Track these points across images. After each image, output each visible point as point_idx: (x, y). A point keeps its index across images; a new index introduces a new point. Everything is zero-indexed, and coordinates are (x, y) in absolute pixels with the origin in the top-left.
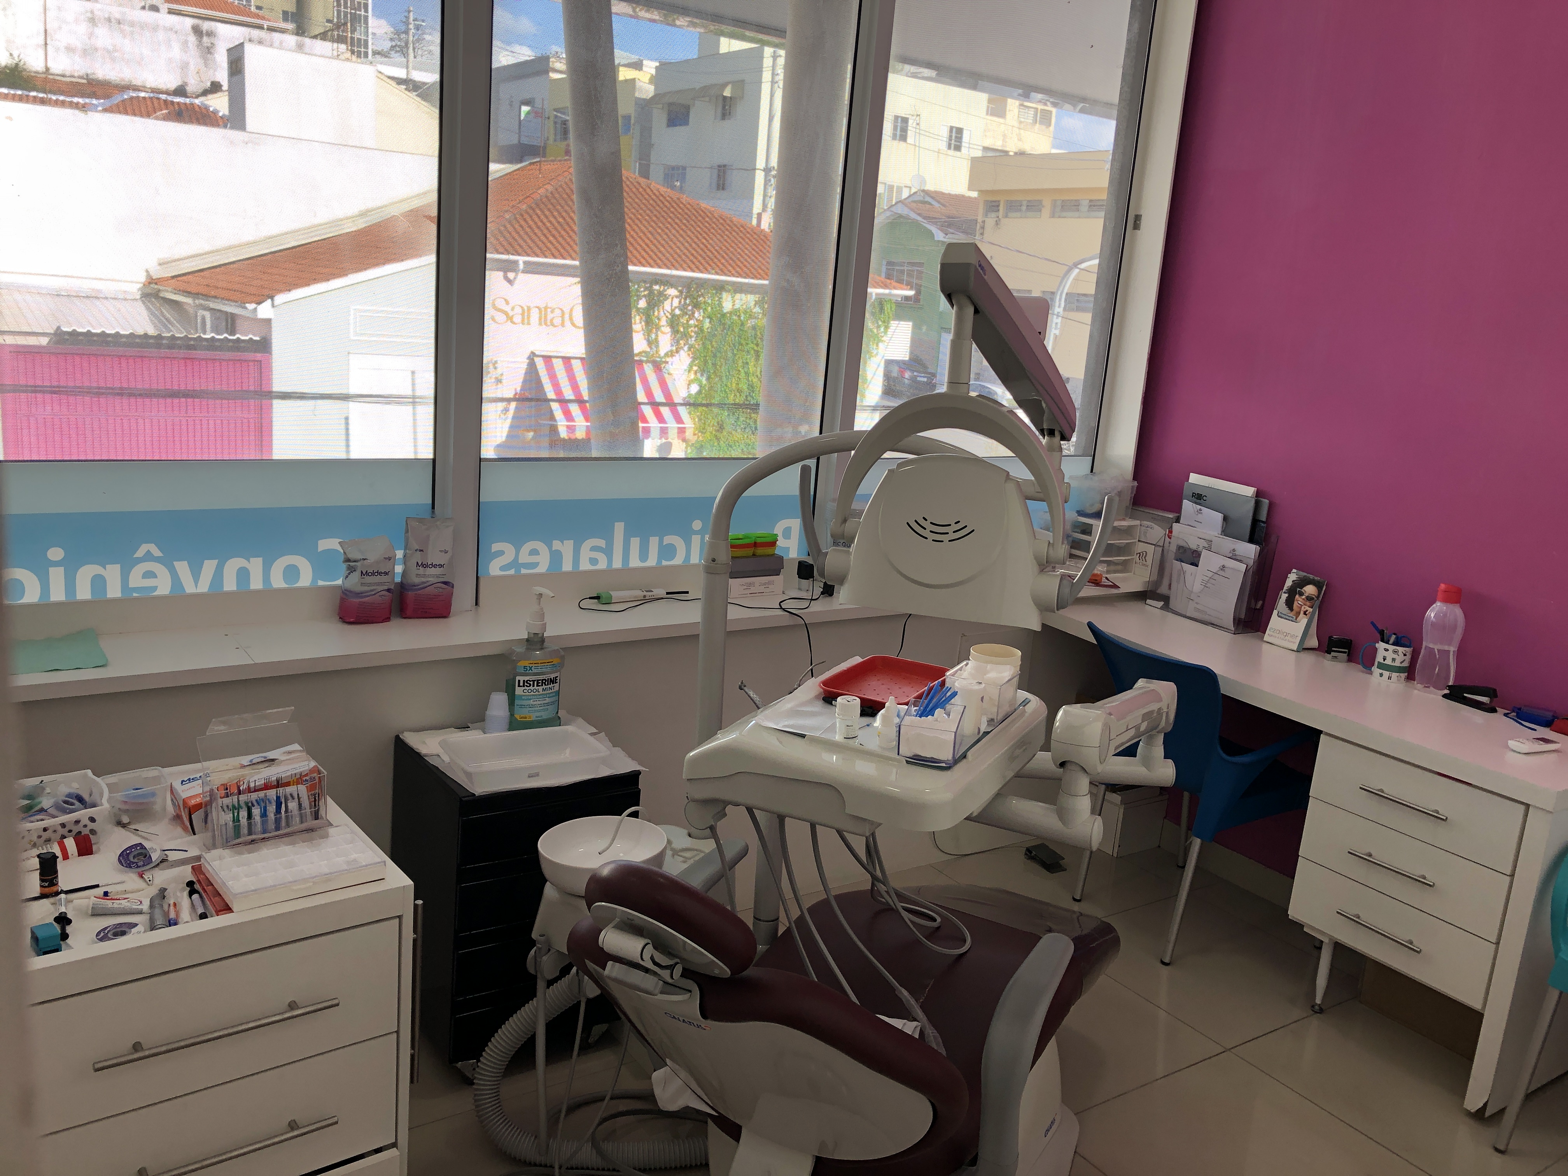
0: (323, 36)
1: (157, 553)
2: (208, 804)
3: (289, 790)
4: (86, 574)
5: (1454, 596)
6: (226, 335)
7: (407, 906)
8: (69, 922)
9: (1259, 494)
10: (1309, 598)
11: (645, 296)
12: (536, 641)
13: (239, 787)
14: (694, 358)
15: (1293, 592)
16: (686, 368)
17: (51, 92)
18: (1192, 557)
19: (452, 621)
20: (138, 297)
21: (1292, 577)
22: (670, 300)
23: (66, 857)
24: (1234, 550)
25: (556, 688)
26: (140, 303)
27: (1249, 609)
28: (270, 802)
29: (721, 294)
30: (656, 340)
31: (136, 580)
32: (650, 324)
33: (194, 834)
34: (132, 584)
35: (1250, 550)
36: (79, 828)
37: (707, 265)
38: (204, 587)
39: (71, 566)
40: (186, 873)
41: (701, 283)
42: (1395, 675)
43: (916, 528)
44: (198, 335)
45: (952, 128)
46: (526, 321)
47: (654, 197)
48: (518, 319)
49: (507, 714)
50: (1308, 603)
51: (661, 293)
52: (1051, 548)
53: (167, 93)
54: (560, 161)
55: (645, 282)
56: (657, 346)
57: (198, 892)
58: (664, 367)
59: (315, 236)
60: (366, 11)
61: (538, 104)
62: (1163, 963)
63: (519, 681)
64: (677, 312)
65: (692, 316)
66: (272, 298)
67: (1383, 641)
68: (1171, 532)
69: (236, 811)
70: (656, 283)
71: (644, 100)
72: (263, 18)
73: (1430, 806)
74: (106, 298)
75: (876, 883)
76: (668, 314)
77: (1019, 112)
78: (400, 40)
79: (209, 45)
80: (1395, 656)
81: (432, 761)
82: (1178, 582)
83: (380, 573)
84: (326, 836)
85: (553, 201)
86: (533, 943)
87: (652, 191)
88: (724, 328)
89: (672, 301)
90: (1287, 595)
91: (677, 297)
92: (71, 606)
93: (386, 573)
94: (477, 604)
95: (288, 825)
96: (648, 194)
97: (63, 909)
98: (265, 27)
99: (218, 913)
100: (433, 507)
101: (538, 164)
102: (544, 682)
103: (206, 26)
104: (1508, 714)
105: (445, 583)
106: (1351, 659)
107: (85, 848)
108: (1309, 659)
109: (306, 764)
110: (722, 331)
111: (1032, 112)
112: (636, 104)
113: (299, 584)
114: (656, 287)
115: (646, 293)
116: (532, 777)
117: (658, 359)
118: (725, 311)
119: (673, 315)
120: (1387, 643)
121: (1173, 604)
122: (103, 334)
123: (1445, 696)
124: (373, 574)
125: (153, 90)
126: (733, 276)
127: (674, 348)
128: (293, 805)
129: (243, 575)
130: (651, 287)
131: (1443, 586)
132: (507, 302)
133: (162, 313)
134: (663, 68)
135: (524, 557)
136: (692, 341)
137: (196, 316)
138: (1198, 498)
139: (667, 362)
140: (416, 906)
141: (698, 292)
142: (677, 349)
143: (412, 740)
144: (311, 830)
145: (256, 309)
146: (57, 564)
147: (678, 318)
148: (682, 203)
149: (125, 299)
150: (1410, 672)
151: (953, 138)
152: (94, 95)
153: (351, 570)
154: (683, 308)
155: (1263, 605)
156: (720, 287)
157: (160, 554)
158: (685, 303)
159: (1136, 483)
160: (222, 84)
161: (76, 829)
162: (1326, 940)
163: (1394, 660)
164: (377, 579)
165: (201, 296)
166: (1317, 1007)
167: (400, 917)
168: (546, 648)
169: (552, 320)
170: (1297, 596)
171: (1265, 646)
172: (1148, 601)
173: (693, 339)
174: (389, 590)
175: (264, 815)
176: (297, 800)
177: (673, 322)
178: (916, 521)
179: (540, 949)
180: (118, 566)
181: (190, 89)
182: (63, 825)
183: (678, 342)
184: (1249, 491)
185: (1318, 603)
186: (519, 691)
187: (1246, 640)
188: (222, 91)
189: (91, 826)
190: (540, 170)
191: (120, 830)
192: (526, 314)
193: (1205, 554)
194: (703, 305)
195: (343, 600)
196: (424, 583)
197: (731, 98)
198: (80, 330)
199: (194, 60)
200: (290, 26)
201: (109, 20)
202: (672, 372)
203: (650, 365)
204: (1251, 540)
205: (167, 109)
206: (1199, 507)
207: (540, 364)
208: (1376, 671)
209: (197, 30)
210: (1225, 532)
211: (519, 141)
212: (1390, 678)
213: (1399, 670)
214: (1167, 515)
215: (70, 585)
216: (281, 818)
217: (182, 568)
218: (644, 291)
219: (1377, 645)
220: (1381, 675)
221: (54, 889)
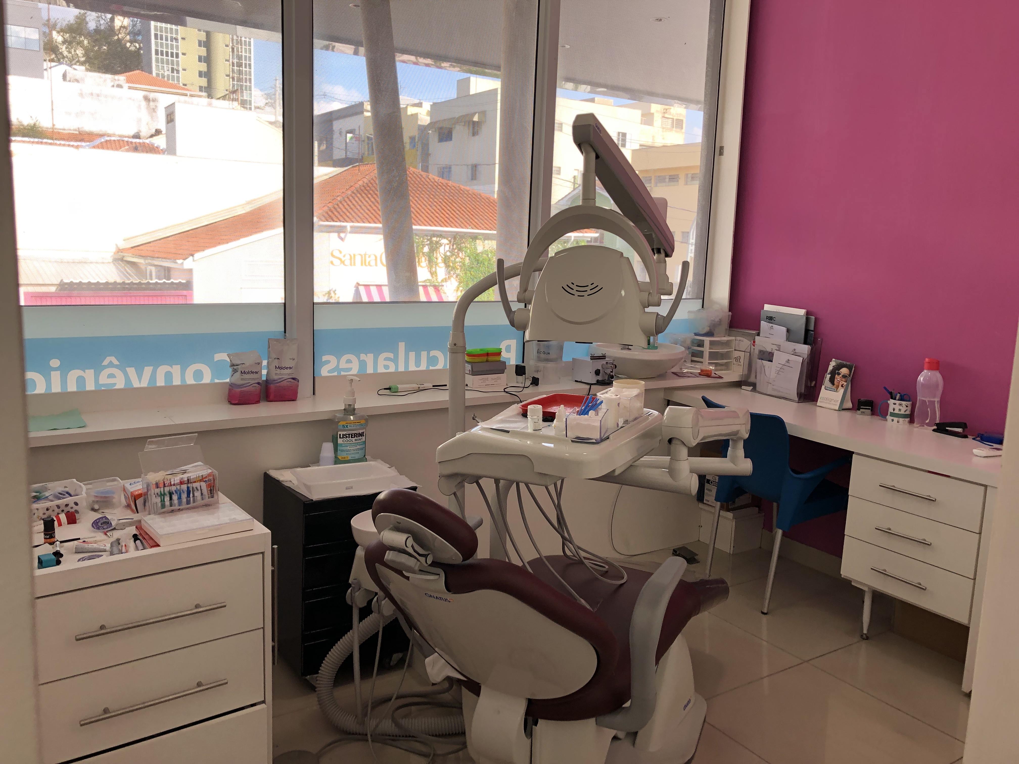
0: (224, 98)
1: (116, 362)
2: (146, 494)
3: (195, 485)
4: (73, 375)
5: (935, 366)
6: (164, 280)
7: (267, 547)
8: (61, 555)
9: (808, 313)
10: (844, 376)
11: (427, 245)
12: (350, 410)
13: (164, 482)
14: (460, 283)
15: (834, 373)
16: (455, 289)
17: (56, 139)
18: (768, 356)
19: (298, 402)
20: (111, 261)
21: (833, 364)
22: (443, 246)
23: (60, 524)
24: (795, 350)
25: (364, 440)
26: (112, 264)
27: (806, 386)
28: (183, 492)
29: (475, 241)
30: (436, 272)
31: (104, 379)
32: (431, 262)
33: (138, 513)
34: (101, 382)
35: (805, 349)
36: (68, 509)
37: (466, 224)
38: (144, 384)
39: (64, 370)
40: (133, 530)
41: (463, 236)
42: (901, 420)
43: (568, 289)
44: (147, 281)
45: (619, 133)
46: (353, 264)
47: (431, 183)
48: (347, 262)
49: (334, 455)
50: (844, 380)
51: (437, 242)
52: (650, 296)
53: (128, 137)
54: (371, 164)
55: (427, 236)
56: (436, 276)
57: (139, 539)
58: (441, 289)
59: (219, 218)
60: (250, 82)
61: (357, 132)
62: (763, 613)
63: (340, 435)
64: (448, 254)
65: (458, 256)
66: (192, 255)
67: (892, 398)
68: (754, 342)
69: (162, 497)
70: (434, 236)
71: (424, 126)
72: (187, 90)
73: (924, 493)
74: (91, 263)
75: (565, 541)
76: (442, 256)
77: (662, 121)
78: (271, 99)
79: (154, 107)
80: (901, 407)
81: (286, 484)
82: (761, 373)
83: (252, 372)
84: (218, 508)
85: (368, 188)
86: (350, 586)
87: (430, 180)
88: (478, 263)
89: (445, 247)
90: (830, 375)
91: (448, 244)
92: (64, 396)
93: (256, 373)
94: (314, 394)
95: (194, 502)
96: (427, 182)
97: (58, 549)
98: (188, 95)
99: (152, 547)
100: (285, 332)
101: (358, 167)
102: (356, 435)
103: (152, 95)
104: (974, 438)
105: (293, 379)
106: (873, 413)
107: (72, 519)
108: (847, 414)
109: (205, 471)
110: (477, 264)
111: (670, 121)
112: (419, 129)
113: (203, 382)
114: (434, 239)
115: (428, 242)
116: (348, 489)
117: (437, 284)
118: (478, 252)
119: (446, 256)
120: (895, 399)
121: (758, 388)
122: (89, 283)
123: (934, 430)
124: (248, 373)
125: (120, 136)
126: (483, 229)
127: (447, 277)
128: (197, 494)
129: (168, 375)
130: (431, 238)
131: (927, 360)
132: (340, 252)
133: (125, 270)
134: (435, 106)
135: (343, 365)
136: (458, 272)
137: (146, 270)
138: (770, 319)
139: (443, 286)
140: (273, 549)
141: (461, 241)
142: (449, 277)
143: (274, 474)
144: (207, 505)
145: (182, 263)
146: (56, 369)
147: (449, 258)
148: (449, 186)
149: (103, 263)
150: (911, 418)
151: (620, 139)
152: (82, 140)
153: (235, 371)
154: (452, 251)
155: (815, 384)
156: (475, 237)
157: (118, 363)
158: (453, 248)
159: (730, 313)
160: (162, 130)
161: (66, 509)
162: (866, 589)
163: (900, 410)
164: (252, 376)
165: (149, 258)
166: (864, 636)
167: (263, 553)
168: (356, 414)
169: (369, 263)
170: (836, 376)
171: (818, 408)
172: (743, 387)
173: (459, 270)
174: (258, 383)
175: (180, 498)
176: (200, 491)
177: (446, 260)
178: (567, 285)
179: (354, 588)
180: (93, 370)
181: (142, 134)
182: (58, 507)
183: (449, 273)
184: (801, 312)
185: (850, 379)
186: (340, 441)
187: (806, 406)
188: (162, 134)
189: (76, 508)
190: (359, 170)
191: (93, 513)
192: (352, 259)
193: (776, 353)
194: (464, 249)
195: (230, 390)
196: (280, 379)
197: (478, 122)
198: (75, 281)
199: (144, 115)
200: (204, 94)
201: (92, 94)
202: (446, 292)
203: (432, 288)
204: (805, 343)
205: (128, 146)
206: (771, 325)
207: (362, 289)
208: (889, 418)
209: (146, 99)
210: (788, 339)
211: (346, 156)
212: (898, 422)
213: (904, 416)
214: (750, 332)
215: (64, 382)
216: (190, 500)
217: (131, 371)
218: (427, 241)
219: (889, 402)
220: (893, 420)
221: (52, 540)
